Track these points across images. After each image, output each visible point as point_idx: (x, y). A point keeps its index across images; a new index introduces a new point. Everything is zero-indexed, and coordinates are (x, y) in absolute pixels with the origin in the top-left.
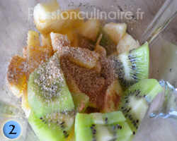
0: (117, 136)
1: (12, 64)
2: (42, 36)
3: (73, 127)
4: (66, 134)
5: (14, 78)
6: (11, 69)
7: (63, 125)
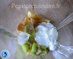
0: (43, 52)
1: (19, 25)
2: (29, 20)
3: (32, 47)
4: (29, 48)
5: (19, 29)
6: (19, 26)
7: (29, 45)
